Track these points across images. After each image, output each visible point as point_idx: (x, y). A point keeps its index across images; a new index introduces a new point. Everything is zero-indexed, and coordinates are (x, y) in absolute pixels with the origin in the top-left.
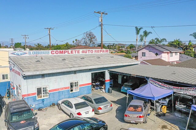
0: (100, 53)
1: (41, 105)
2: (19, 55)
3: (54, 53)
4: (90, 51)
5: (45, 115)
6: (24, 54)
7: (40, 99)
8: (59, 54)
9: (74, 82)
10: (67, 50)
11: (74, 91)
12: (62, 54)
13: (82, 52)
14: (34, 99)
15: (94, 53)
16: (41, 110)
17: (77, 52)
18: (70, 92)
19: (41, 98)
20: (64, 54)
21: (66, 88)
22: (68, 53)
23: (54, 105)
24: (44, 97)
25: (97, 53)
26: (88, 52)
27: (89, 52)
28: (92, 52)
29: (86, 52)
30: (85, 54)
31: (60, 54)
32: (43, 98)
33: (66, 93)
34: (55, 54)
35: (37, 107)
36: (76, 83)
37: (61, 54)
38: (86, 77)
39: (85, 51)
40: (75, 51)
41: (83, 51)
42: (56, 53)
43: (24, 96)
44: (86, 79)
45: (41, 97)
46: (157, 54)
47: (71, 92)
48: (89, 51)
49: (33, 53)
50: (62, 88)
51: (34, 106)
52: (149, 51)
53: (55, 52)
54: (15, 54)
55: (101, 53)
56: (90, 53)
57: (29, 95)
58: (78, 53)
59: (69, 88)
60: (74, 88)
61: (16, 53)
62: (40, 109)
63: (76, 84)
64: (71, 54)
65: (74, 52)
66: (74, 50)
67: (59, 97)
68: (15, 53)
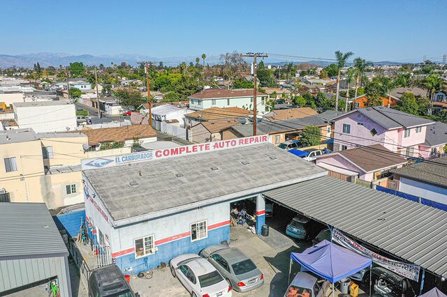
0: (249, 144)
1: (143, 267)
2: (100, 166)
3: (161, 155)
4: (230, 143)
5: (150, 287)
6: (107, 163)
7: (140, 257)
8: (170, 156)
9: (199, 223)
10: (185, 147)
11: (198, 239)
12: (176, 155)
13: (214, 147)
14: (132, 259)
15: (237, 145)
16: (143, 275)
17: (204, 147)
18: (192, 241)
19: (143, 256)
20: (179, 155)
21: (183, 235)
22: (187, 152)
23: (163, 265)
24: (147, 252)
25: (244, 145)
26: (225, 144)
27: (228, 145)
28: (233, 143)
29: (222, 145)
30: (220, 149)
31: (172, 154)
32: (145, 255)
33: (185, 244)
34: (163, 157)
35: (137, 270)
36: (201, 224)
37: (174, 156)
38: (221, 211)
39: (220, 144)
40: (201, 146)
41: (216, 144)
42: (164, 153)
43: (115, 255)
44: (220, 214)
45: (142, 254)
46: (374, 132)
47: (194, 240)
48: (227, 142)
49: (124, 159)
50: (178, 236)
51: (131, 270)
52: (359, 124)
53: (162, 153)
54: (92, 165)
55: (253, 143)
56: (230, 147)
57: (123, 253)
58: (206, 149)
59: (189, 234)
60: (198, 233)
61: (95, 162)
62: (140, 275)
63: (202, 226)
64: (192, 153)
65: (199, 148)
66: (198, 145)
67: (173, 250)
68: (93, 163)
